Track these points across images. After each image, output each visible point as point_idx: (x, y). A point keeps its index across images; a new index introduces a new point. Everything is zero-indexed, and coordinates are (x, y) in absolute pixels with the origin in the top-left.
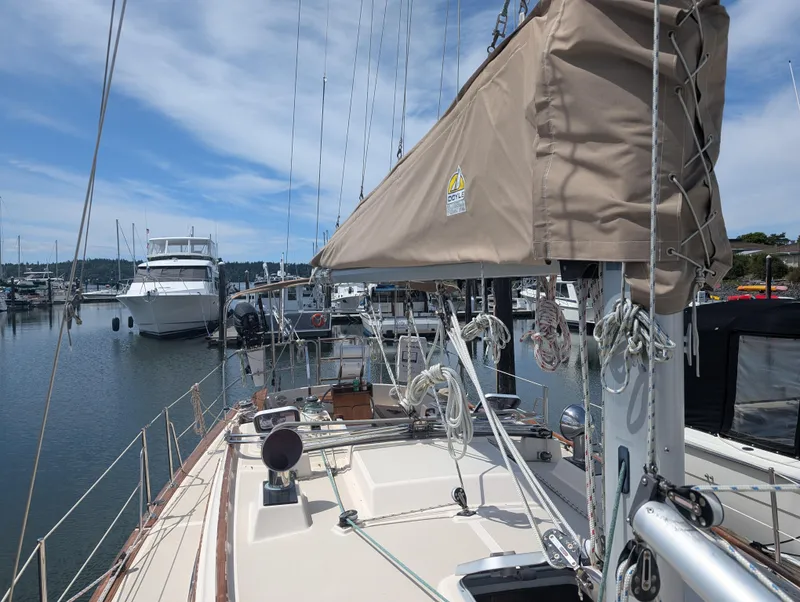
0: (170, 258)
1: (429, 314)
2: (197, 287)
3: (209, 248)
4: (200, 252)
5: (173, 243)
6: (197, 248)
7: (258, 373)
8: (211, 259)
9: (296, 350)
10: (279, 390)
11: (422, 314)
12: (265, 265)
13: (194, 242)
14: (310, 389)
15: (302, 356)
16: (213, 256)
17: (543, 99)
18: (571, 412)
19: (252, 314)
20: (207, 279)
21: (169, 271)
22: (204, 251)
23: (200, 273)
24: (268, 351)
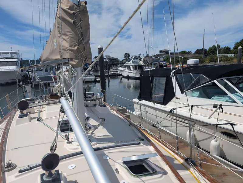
0: (3, 58)
1: (90, 75)
2: (13, 68)
3: (17, 55)
4: (14, 56)
5: (3, 53)
6: (13, 55)
7: (29, 92)
8: (17, 59)
9: (41, 85)
10: (36, 97)
11: (88, 75)
12: (29, 61)
13: (11, 53)
14: (45, 96)
15: (43, 87)
16: (19, 58)
17: (58, 26)
18: (99, 94)
19: (26, 75)
20: (17, 65)
21: (3, 63)
22: (16, 56)
23: (14, 63)
24: (32, 86)
